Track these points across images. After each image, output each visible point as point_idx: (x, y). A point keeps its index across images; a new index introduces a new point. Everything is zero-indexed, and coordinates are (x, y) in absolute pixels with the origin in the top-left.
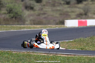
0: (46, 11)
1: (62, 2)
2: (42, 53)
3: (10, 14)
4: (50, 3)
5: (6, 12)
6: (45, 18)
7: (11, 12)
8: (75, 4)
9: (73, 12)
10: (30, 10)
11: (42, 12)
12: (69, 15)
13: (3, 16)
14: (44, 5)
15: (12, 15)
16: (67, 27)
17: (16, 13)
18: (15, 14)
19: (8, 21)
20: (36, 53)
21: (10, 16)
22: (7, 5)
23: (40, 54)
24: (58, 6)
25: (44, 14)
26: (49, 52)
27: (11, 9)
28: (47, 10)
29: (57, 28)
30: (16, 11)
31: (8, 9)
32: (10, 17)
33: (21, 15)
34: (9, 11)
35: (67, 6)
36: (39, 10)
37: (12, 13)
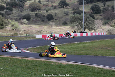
1: (41, 20)
4: (34, 20)
5: (11, 26)
6: (31, 29)
8: (47, 21)
9: (46, 25)
10: (23, 25)
12: (43, 27)
13: (10, 28)
14: (31, 22)
15: (14, 28)
19: (11, 31)
22: (11, 23)
24: (38, 22)
33: (18, 28)
35: (43, 22)
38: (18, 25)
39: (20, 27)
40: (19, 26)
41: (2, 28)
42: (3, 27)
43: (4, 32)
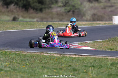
0: (114, 3)
2: (55, 54)
3: (66, 8)
5: (62, 5)
7: (68, 4)
11: (109, 4)
15: (68, 8)
16: (115, 24)
17: (74, 6)
18: (72, 7)
19: (62, 15)
20: (49, 53)
21: (65, 9)
23: (53, 55)
25: (112, 6)
26: (64, 53)
27: (67, 2)
28: (115, 1)
29: (101, 25)
30: (73, 4)
31: (64, 1)
32: (66, 11)
33: (79, 9)
34: (64, 4)
36: (105, 2)
37: (69, 6)
38: (79, 3)
39: (85, 7)
40: (81, 4)
41: (41, 10)
42: (43, 6)
43: (46, 18)
